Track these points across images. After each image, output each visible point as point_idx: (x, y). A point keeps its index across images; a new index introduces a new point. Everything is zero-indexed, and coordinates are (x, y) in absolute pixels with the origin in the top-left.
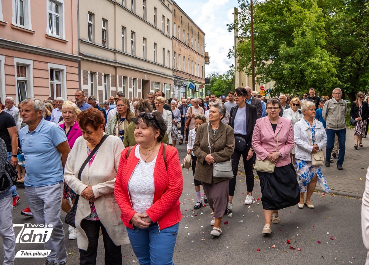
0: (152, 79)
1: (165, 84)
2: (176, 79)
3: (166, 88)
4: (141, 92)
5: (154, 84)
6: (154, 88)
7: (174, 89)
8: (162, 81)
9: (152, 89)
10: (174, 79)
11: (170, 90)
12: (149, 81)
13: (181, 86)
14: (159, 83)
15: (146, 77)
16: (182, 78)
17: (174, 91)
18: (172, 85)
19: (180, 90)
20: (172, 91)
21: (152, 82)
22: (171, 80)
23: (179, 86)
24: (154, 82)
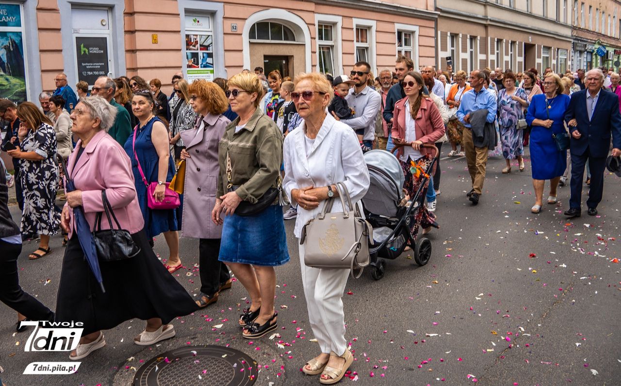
0: (539, 42)
1: (558, 49)
2: (576, 42)
3: (561, 54)
4: (522, 62)
5: (542, 49)
6: (542, 55)
7: (572, 56)
8: (554, 45)
9: (539, 57)
10: (572, 41)
11: (566, 57)
12: (535, 45)
13: (584, 52)
14: (549, 48)
15: (530, 39)
16: (584, 40)
17: (572, 60)
18: (570, 51)
19: (582, 58)
20: (569, 60)
21: (539, 47)
22: (568, 44)
23: (581, 52)
24: (542, 47)
